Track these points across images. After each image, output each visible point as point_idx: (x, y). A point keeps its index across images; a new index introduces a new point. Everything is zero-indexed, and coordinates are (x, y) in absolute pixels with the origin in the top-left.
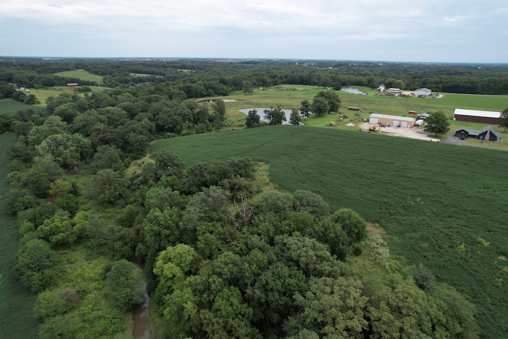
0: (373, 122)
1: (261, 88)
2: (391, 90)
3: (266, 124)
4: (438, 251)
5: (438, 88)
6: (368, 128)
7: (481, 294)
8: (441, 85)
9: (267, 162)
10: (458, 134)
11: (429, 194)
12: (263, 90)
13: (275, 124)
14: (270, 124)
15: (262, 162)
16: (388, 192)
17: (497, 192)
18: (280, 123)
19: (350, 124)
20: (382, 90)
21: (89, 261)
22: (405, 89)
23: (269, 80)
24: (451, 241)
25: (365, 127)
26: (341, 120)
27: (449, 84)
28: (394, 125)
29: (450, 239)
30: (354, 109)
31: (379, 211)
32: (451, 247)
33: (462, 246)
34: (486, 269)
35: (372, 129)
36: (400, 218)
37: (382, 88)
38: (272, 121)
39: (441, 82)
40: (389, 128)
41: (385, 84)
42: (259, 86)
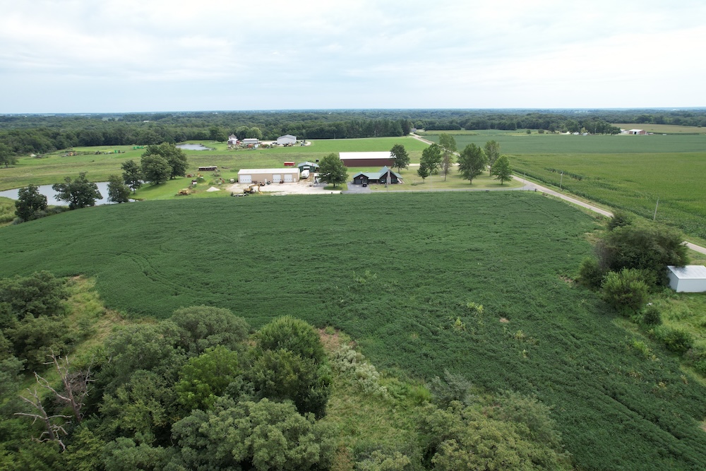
0: (245, 181)
1: (33, 155)
2: (246, 141)
3: (63, 210)
4: (437, 340)
5: (302, 134)
6: (242, 191)
8: (304, 131)
9: (88, 275)
10: (357, 181)
11: (376, 262)
12: (37, 157)
13: (82, 206)
14: (72, 208)
15: (75, 275)
16: (320, 273)
17: (444, 240)
18: (92, 203)
19: (213, 189)
20: (234, 143)
22: (263, 139)
23: (44, 141)
24: (441, 319)
25: (237, 189)
26: (195, 186)
27: (313, 129)
28: (274, 181)
29: (438, 316)
30: (208, 169)
31: (323, 305)
32: (446, 328)
33: (458, 321)
35: (249, 190)
36: (359, 306)
37: (234, 140)
38: (75, 202)
39: (304, 127)
40: (269, 186)
41: (235, 134)
42: (27, 152)
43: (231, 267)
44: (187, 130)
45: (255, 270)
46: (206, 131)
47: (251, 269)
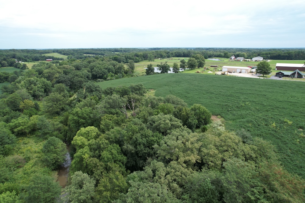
0: (224, 71)
1: (160, 59)
2: (238, 58)
3: (158, 73)
4: (258, 127)
5: (268, 57)
6: (221, 74)
7: (284, 148)
8: (269, 55)
9: (154, 89)
10: (277, 75)
11: (255, 100)
12: (161, 59)
13: (164, 73)
14: (161, 73)
15: (152, 89)
16: (228, 100)
17: (300, 99)
18: (167, 72)
19: (210, 72)
20: (233, 59)
21: (37, 143)
22: (247, 58)
23: (164, 54)
24: (267, 122)
25: (219, 73)
26: (205, 71)
27: (275, 55)
28: (237, 72)
29: (266, 121)
30: (214, 66)
31: (221, 109)
32: (266, 125)
33: (274, 124)
34: (289, 135)
35: (223, 73)
36: (234, 112)
37: (233, 57)
38: (162, 71)
40: (234, 73)
41: (235, 55)
42: (158, 57)
43: (197, 93)
44: (215, 53)
45: (205, 95)
46: (223, 54)
47: (203, 95)
